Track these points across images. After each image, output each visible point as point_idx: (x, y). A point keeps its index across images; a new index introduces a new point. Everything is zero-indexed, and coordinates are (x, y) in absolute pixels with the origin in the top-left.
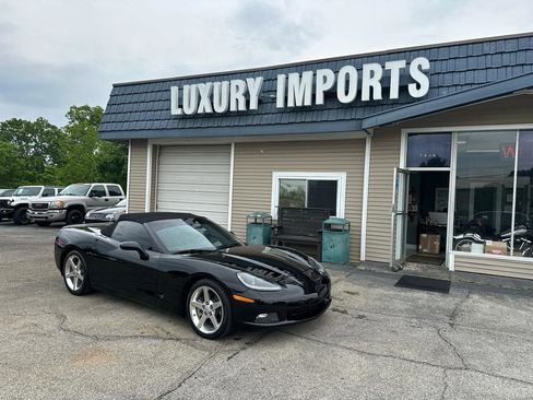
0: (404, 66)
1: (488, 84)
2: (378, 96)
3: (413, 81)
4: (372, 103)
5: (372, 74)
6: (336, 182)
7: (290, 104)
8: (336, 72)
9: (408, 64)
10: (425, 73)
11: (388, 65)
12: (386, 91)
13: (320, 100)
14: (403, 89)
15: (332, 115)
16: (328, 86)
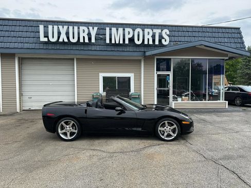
0: (160, 32)
1: (191, 42)
2: (151, 42)
3: (164, 38)
4: (148, 45)
5: (149, 33)
6: (130, 77)
7: (113, 42)
8: (134, 30)
9: (162, 31)
10: (168, 35)
11: (155, 31)
12: (154, 41)
13: (127, 42)
14: (160, 41)
15: (131, 49)
16: (131, 36)
